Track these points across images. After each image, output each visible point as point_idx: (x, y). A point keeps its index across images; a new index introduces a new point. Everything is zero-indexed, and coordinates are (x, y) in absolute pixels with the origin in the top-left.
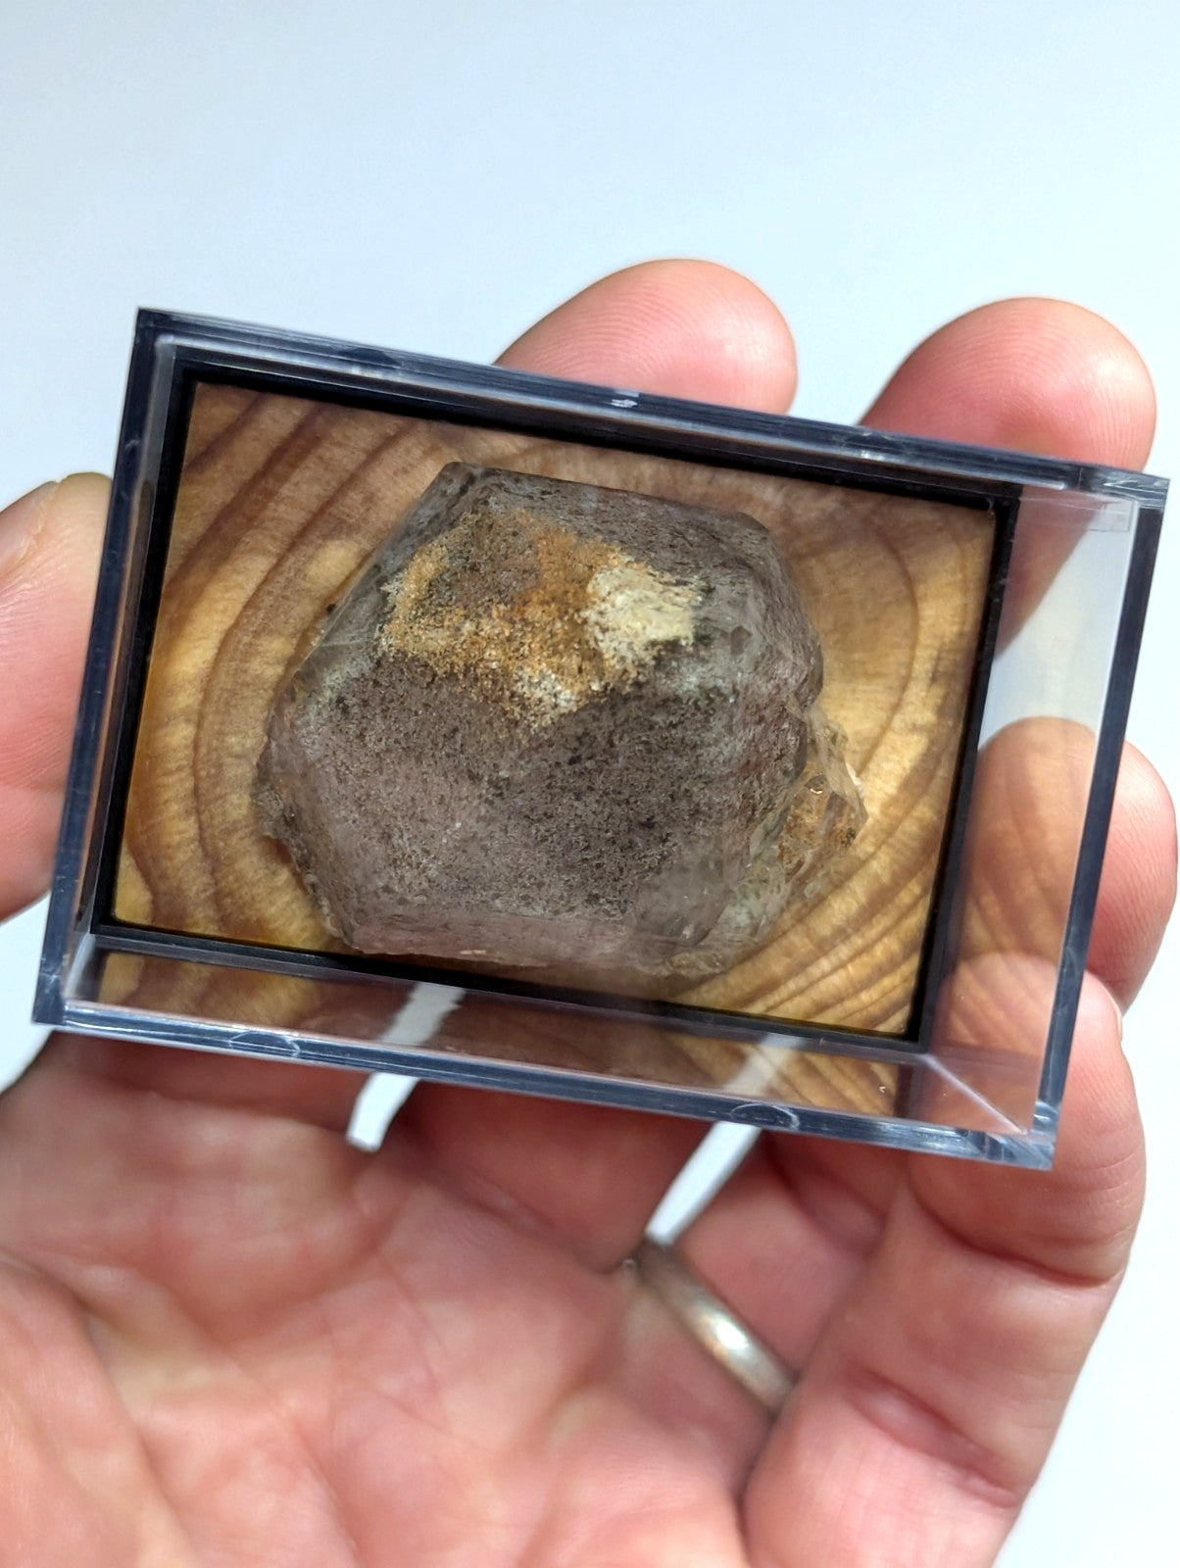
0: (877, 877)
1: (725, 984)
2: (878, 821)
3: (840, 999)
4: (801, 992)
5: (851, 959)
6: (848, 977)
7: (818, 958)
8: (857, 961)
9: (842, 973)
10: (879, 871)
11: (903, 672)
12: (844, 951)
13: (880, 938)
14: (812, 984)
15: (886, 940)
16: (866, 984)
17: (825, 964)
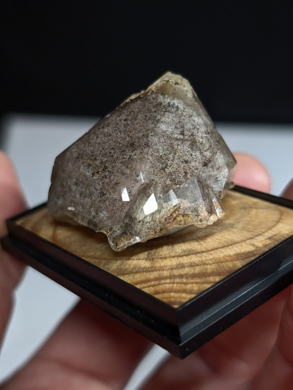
0: (207, 269)
1: (134, 276)
2: (220, 258)
3: (164, 292)
4: (153, 286)
5: (178, 283)
6: (172, 287)
7: (167, 279)
8: (179, 285)
9: (171, 285)
10: (209, 268)
11: (260, 233)
12: (178, 280)
13: (193, 283)
14: (159, 284)
15: (194, 285)
16: (176, 291)
17: (168, 281)
